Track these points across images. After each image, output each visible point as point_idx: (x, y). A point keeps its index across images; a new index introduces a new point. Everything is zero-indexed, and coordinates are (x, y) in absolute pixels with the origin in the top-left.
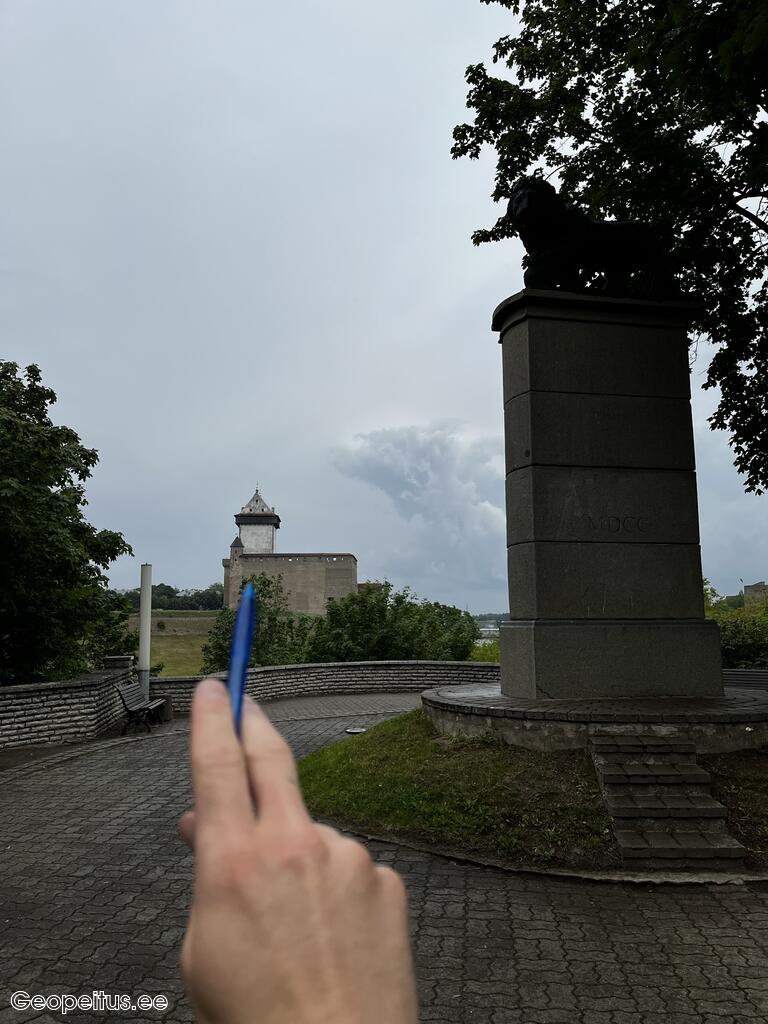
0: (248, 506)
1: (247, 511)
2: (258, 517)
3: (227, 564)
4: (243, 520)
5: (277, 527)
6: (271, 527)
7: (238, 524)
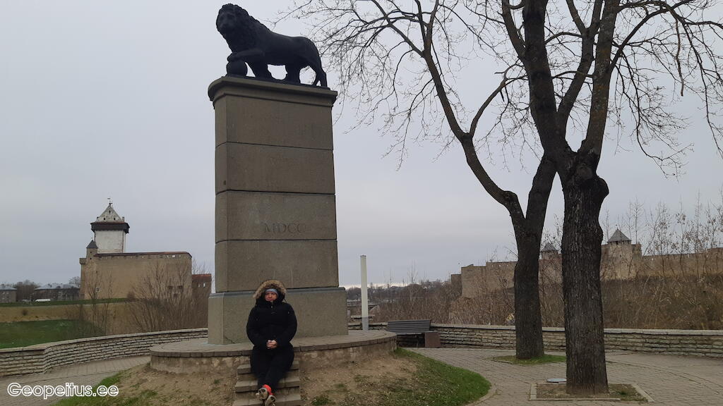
0: (103, 215)
1: (101, 220)
2: (111, 225)
3: (83, 262)
4: (97, 227)
5: (127, 232)
6: (121, 233)
7: (93, 230)
